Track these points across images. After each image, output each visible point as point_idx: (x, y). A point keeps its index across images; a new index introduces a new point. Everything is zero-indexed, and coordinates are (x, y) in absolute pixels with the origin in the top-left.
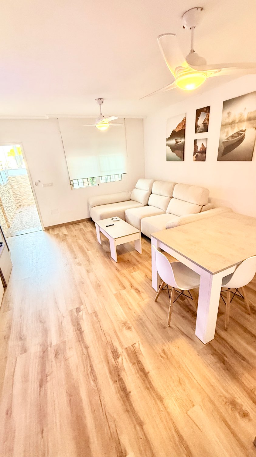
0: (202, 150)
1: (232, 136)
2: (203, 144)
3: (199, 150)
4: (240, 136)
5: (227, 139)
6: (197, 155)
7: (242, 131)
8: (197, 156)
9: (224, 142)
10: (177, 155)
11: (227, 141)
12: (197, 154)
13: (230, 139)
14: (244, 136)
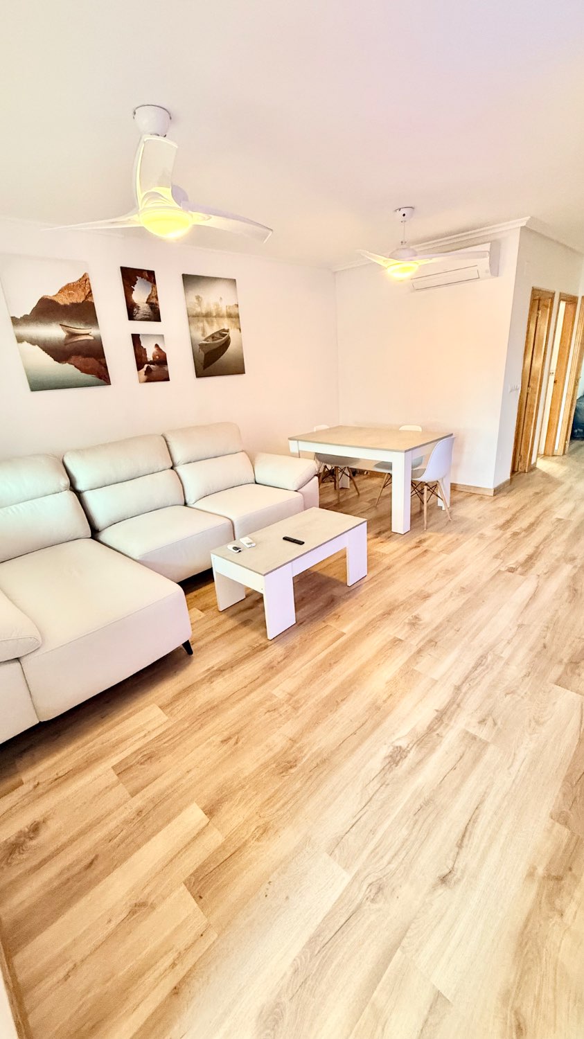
0: (157, 357)
1: (213, 337)
2: (157, 346)
3: (150, 357)
4: (224, 338)
5: (205, 340)
6: (148, 368)
7: (224, 330)
8: (148, 371)
9: (201, 346)
10: (82, 371)
11: (206, 345)
12: (146, 366)
13: (210, 341)
14: (229, 338)
